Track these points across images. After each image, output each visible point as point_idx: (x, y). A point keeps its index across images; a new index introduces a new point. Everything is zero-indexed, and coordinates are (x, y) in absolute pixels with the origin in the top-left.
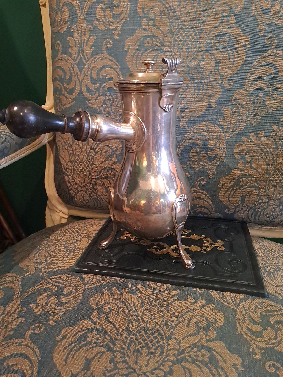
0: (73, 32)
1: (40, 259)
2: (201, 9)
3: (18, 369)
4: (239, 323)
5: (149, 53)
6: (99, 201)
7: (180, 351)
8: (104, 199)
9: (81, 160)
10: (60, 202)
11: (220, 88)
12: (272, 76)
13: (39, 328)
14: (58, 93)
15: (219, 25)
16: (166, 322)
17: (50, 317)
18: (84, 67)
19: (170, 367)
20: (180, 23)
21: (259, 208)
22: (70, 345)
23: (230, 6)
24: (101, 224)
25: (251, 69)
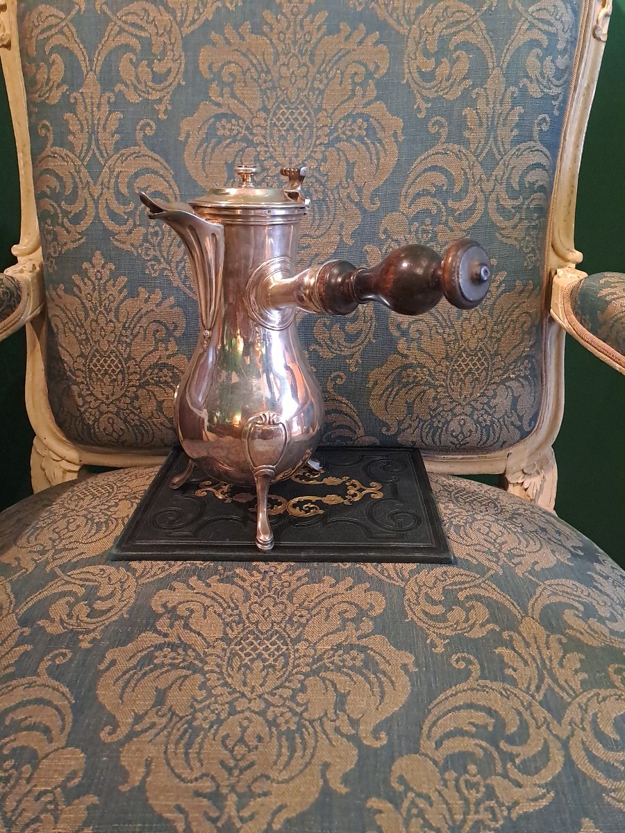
0: (76, 103)
1: (41, 545)
2: (315, 70)
3: (34, 723)
4: (409, 606)
5: (226, 147)
6: (145, 430)
7: (316, 657)
8: (155, 425)
9: (105, 352)
10: (61, 440)
11: (358, 211)
12: (445, 188)
13: (63, 656)
14: (49, 221)
15: (348, 99)
16: (290, 619)
17: (81, 637)
18: (100, 172)
19: (301, 682)
20: (279, 93)
21: (439, 422)
22: (124, 673)
23: (365, 65)
24: (153, 474)
25: (408, 176)
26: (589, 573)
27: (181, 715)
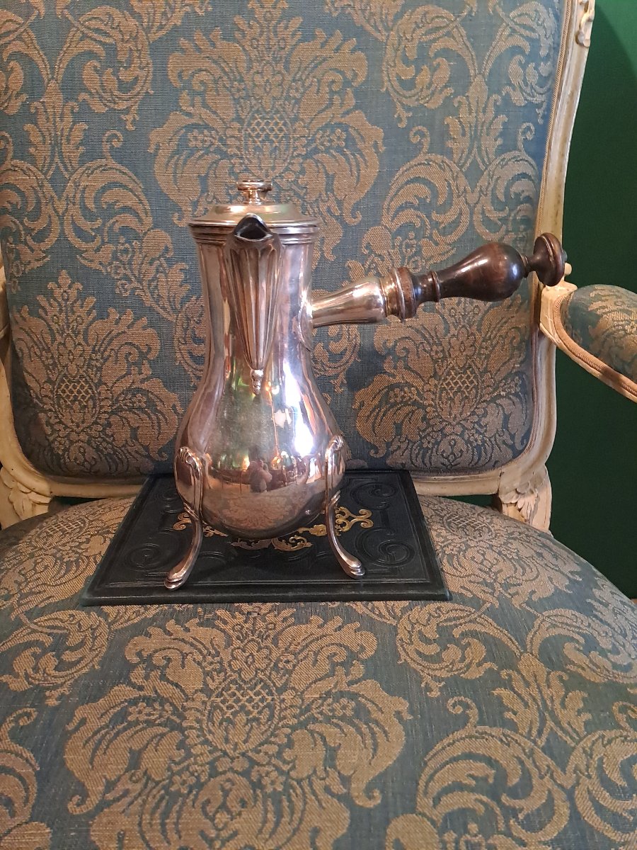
0: (36, 113)
1: (7, 589)
2: (290, 78)
4: (402, 646)
5: (198, 159)
6: (119, 458)
7: (303, 707)
8: (129, 453)
9: (74, 377)
10: (29, 471)
11: (340, 227)
12: (428, 200)
14: (11, 239)
15: (327, 108)
16: (276, 665)
17: (48, 693)
18: (65, 187)
19: (288, 736)
20: (254, 102)
21: (429, 442)
22: (95, 733)
23: (342, 73)
24: (128, 505)
25: (390, 188)
26: (589, 601)
27: (157, 779)
